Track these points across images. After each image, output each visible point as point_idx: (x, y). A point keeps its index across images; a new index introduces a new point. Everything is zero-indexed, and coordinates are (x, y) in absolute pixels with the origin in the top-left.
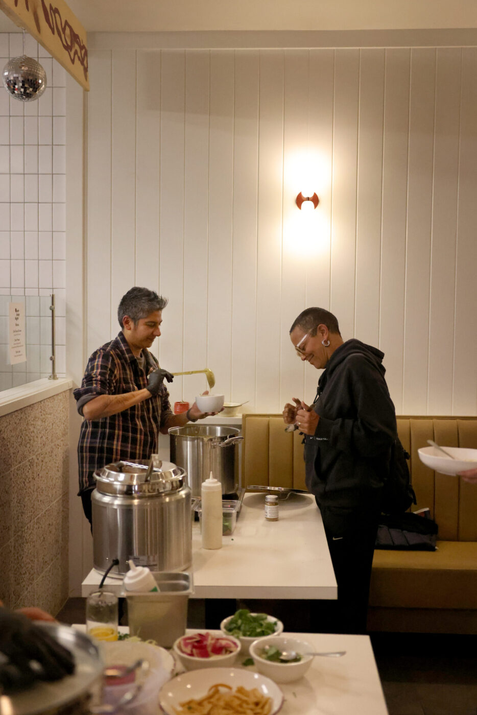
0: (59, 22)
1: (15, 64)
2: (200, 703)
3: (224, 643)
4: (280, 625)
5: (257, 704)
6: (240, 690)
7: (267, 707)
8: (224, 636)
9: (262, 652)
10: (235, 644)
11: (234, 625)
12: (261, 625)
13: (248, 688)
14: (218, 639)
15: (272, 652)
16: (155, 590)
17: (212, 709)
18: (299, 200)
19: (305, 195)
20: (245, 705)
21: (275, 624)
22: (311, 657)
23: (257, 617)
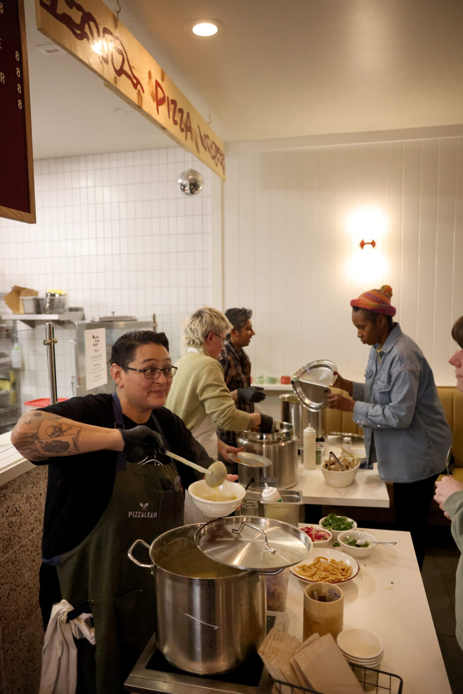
0: (208, 142)
1: (185, 175)
2: (309, 567)
3: (322, 533)
4: (355, 524)
5: (343, 570)
6: (333, 561)
7: (349, 572)
8: (322, 529)
9: (345, 539)
10: (329, 534)
11: (327, 523)
12: (344, 523)
13: (337, 560)
14: (319, 531)
15: (351, 540)
16: (280, 501)
17: (317, 571)
18: (362, 244)
19: (366, 241)
20: (336, 570)
21: (352, 523)
22: (375, 544)
23: (341, 518)
